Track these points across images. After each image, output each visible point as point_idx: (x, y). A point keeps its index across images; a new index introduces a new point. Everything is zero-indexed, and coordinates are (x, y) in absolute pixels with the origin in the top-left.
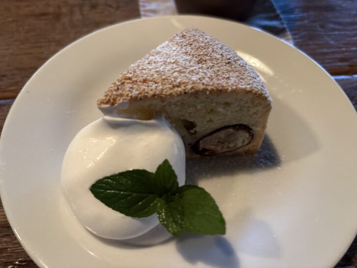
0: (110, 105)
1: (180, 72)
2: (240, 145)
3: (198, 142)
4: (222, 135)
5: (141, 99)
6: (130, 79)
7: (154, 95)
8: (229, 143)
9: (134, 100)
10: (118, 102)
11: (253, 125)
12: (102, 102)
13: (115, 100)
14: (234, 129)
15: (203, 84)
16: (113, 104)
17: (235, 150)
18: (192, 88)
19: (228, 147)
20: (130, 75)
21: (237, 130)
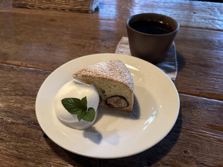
0: (76, 76)
1: (102, 71)
2: (123, 106)
3: (107, 100)
4: (115, 99)
5: (85, 76)
6: (85, 70)
7: (90, 76)
8: (119, 104)
9: (83, 76)
10: (78, 75)
11: (127, 98)
12: (74, 74)
13: (78, 74)
14: (120, 98)
15: (106, 76)
16: (77, 76)
17: (121, 108)
18: (102, 77)
19: (119, 106)
20: (86, 69)
21: (121, 99)
